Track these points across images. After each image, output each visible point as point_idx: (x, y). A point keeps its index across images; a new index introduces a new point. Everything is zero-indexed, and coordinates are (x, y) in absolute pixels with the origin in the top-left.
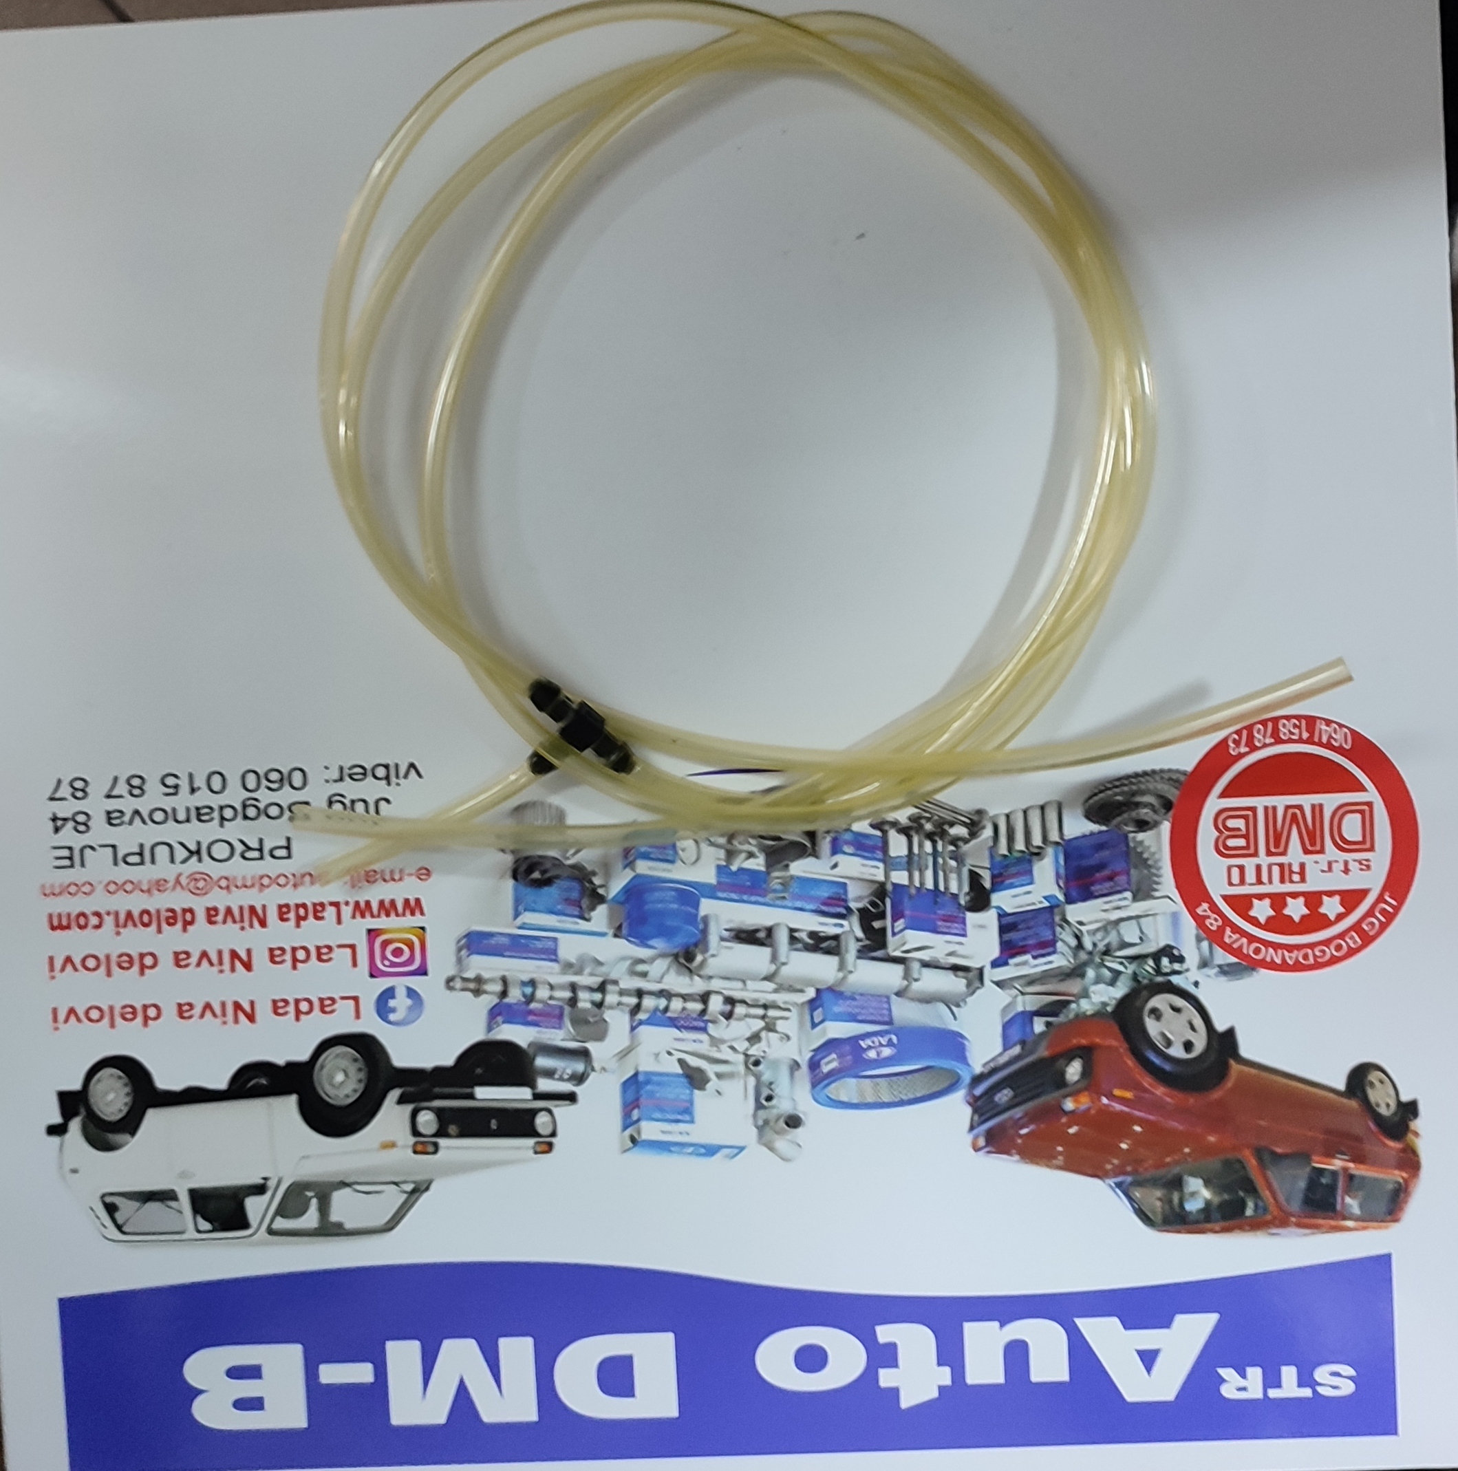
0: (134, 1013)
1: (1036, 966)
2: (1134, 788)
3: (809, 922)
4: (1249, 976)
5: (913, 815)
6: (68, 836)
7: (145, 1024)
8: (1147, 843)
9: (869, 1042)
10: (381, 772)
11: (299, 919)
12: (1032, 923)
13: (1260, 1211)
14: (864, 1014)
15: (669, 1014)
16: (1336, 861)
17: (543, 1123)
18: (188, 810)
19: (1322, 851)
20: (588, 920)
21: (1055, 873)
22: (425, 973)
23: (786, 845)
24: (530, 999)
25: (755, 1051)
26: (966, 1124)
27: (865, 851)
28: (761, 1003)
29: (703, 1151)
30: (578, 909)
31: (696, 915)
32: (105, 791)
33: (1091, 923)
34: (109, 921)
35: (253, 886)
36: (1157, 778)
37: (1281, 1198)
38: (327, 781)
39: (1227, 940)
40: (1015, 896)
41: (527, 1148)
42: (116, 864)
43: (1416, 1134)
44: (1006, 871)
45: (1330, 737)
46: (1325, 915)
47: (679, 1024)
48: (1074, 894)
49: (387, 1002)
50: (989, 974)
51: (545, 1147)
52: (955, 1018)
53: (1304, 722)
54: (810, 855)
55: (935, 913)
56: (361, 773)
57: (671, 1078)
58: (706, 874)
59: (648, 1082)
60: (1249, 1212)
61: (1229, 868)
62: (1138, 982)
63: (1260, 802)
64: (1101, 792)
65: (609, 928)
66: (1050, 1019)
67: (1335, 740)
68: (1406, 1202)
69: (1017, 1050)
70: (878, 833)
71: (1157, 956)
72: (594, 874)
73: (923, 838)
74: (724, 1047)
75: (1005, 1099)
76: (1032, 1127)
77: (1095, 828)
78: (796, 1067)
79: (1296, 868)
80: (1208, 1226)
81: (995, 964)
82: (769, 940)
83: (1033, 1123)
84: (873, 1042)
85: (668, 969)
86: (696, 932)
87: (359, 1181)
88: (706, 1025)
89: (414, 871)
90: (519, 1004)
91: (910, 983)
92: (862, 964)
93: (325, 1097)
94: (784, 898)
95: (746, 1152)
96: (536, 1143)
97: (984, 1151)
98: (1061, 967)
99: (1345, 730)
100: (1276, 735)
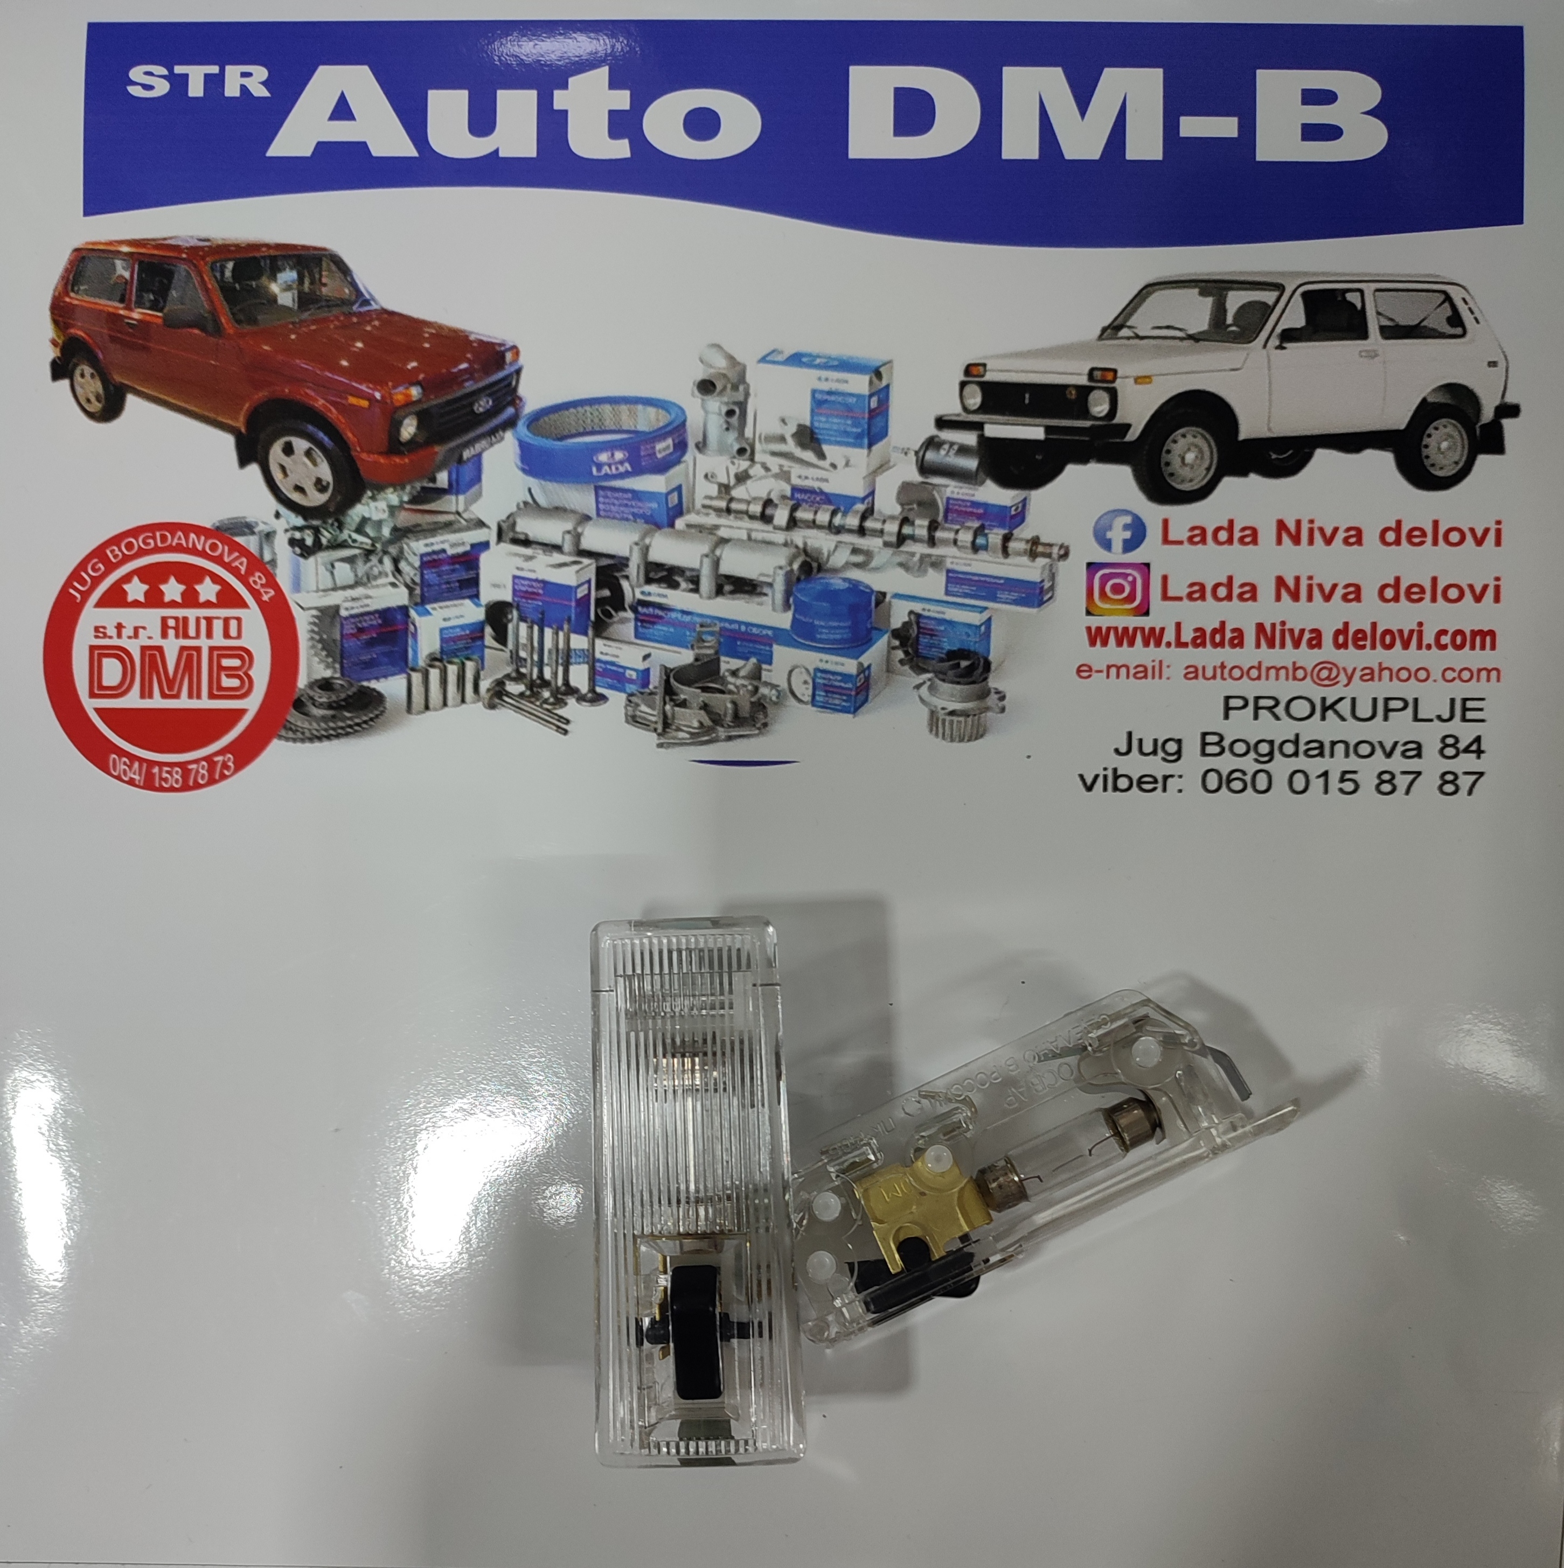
0: (1410, 536)
1: (442, 542)
2: (332, 725)
3: (678, 599)
4: (220, 521)
5: (561, 707)
6: (1466, 733)
7: (1398, 523)
8: (322, 666)
9: (622, 469)
10: (1123, 783)
11: (1221, 629)
12: (444, 587)
13: (218, 265)
14: (624, 499)
15: (832, 508)
16: (130, 637)
17: (974, 397)
18: (1332, 755)
19: (144, 649)
20: (911, 612)
21: (419, 638)
22: (1089, 565)
23: (696, 682)
24: (979, 532)
25: (743, 464)
26: (524, 376)
27: (614, 671)
28: (732, 517)
29: (804, 360)
30: (922, 625)
31: (795, 611)
32: (1420, 778)
33: (384, 585)
34: (1429, 638)
35: (1268, 669)
36: (308, 734)
37: (196, 280)
38: (1180, 777)
39: (244, 560)
40: (462, 616)
41: (992, 371)
42: (1416, 700)
43: (54, 343)
44: (467, 643)
45: (130, 767)
46: (142, 581)
47: (823, 497)
48: (399, 617)
49: (1133, 536)
51: (974, 371)
52: (530, 490)
53: (157, 785)
54: (672, 670)
55: (543, 602)
56: (1144, 783)
57: (833, 439)
58: (783, 656)
59: (859, 436)
60: (230, 265)
61: (239, 636)
62: (338, 520)
63: (205, 703)
64: (365, 722)
65: (890, 603)
66: (431, 485)
67: (125, 764)
68: (67, 271)
69: (466, 454)
70: (599, 690)
71: (318, 546)
72: (902, 662)
73: (553, 682)
74: (775, 469)
75: (482, 403)
76: (455, 370)
77: (374, 684)
78: (701, 445)
80: (272, 253)
81: (485, 545)
82: (720, 582)
83: (453, 373)
84: (617, 469)
85: (828, 556)
86: (799, 595)
87: (1177, 343)
88: (793, 494)
89: (1095, 675)
90: (991, 527)
91: (575, 529)
92: (623, 551)
93: (1208, 436)
94: (702, 626)
95: (760, 357)
96: (983, 376)
97: (507, 347)
98: (417, 540)
99: (115, 774)
100: (186, 772)
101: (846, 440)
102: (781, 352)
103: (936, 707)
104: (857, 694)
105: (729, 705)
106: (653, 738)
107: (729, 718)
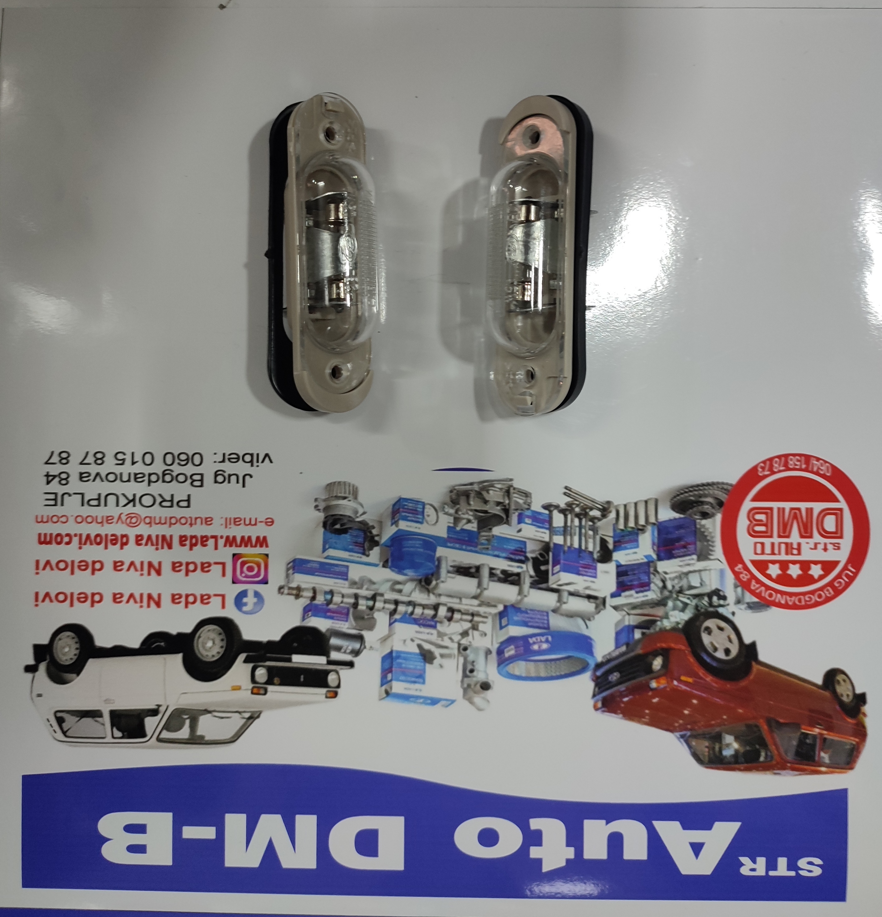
0: (86, 598)
1: (637, 598)
2: (701, 492)
3: (501, 564)
4: (767, 610)
5: (568, 502)
6: (55, 486)
7: (92, 605)
8: (707, 526)
9: (534, 639)
10: (248, 458)
11: (192, 546)
12: (636, 572)
13: (769, 759)
14: (532, 622)
15: (413, 616)
16: (819, 543)
17: (333, 679)
18: (130, 474)
19: (811, 537)
20: (368, 556)
21: (651, 541)
22: (266, 583)
23: (490, 516)
24: (329, 602)
25: (464, 642)
26: (591, 693)
27: (538, 523)
28: (471, 611)
29: (429, 701)
30: (362, 548)
31: (434, 557)
32: (80, 461)
33: (672, 573)
34: (76, 540)
35: (165, 523)
36: (715, 486)
37: (782, 751)
38: (215, 462)
39: (753, 588)
40: (626, 555)
41: (322, 694)
42: (83, 505)
43: (865, 715)
44: (623, 539)
45: (819, 468)
46: (812, 576)
47: (418, 622)
48: (662, 555)
49: (242, 599)
50: (611, 602)
51: (332, 694)
52: (587, 627)
53: (803, 458)
54: (505, 523)
55: (578, 563)
56: (236, 458)
57: (413, 656)
58: (441, 531)
59: (398, 657)
60: (762, 759)
61: (756, 544)
62: (698, 611)
63: (775, 505)
64: (682, 494)
65: (380, 561)
66: (644, 631)
67: (822, 470)
68: (857, 757)
69: (624, 649)
70: (547, 512)
71: (710, 595)
72: (373, 527)
73: (573, 516)
74: (446, 638)
75: (615, 678)
76: (631, 697)
77: (677, 515)
78: (489, 653)
79: (795, 546)
80: (737, 766)
81: (613, 595)
82: (477, 574)
83: (633, 695)
84: (537, 639)
85: (415, 588)
86: (432, 566)
87: (217, 709)
88: (436, 624)
89: (263, 520)
90: (322, 605)
91: (561, 605)
92: (533, 592)
93: (199, 656)
94: (488, 548)
95: (455, 704)
96: (328, 691)
97: (600, 710)
98: (652, 599)
99: (827, 464)
100: (786, 465)
101: (405, 655)
102: (443, 706)
103: (354, 502)
104: (399, 509)
105: (472, 503)
106: (516, 484)
107: (472, 495)
